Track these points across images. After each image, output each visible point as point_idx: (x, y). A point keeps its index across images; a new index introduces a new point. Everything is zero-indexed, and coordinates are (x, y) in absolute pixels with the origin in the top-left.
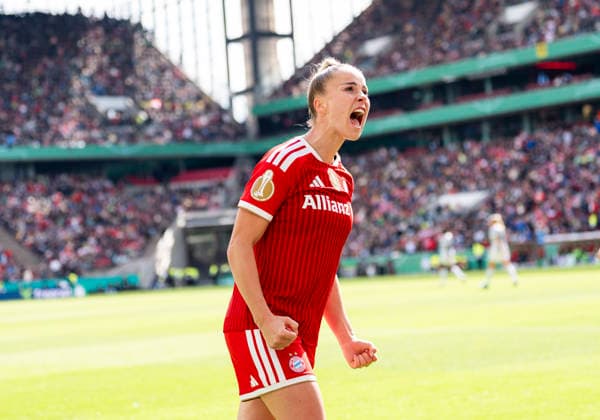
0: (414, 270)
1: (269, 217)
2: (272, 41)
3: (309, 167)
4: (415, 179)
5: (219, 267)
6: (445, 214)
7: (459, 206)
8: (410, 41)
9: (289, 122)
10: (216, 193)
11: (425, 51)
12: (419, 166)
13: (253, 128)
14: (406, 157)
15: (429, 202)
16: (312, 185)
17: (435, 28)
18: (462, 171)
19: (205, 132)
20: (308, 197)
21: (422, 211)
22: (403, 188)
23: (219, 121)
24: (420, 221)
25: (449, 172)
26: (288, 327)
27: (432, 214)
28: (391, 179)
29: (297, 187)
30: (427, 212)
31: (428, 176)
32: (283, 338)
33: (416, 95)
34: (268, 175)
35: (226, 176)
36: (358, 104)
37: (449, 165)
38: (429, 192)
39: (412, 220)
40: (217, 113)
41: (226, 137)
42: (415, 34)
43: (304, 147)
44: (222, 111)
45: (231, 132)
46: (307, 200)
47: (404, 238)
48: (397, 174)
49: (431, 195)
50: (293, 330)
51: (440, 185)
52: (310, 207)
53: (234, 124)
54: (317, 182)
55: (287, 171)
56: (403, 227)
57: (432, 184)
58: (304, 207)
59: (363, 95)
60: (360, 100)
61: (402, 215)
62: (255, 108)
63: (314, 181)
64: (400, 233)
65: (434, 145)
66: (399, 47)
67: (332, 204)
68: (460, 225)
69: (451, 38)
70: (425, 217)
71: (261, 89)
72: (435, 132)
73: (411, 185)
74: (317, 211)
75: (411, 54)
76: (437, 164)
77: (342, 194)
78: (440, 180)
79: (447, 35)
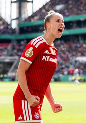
0: (66, 80)
1: (31, 63)
2: (26, 3)
3: (44, 47)
4: (69, 51)
5: (3, 75)
6: (78, 63)
7: (82, 61)
8: (70, 6)
9: (30, 30)
10: (4, 51)
11: (75, 10)
12: (70, 47)
13: (17, 31)
14: (66, 44)
15: (73, 59)
16: (45, 53)
17: (79, 3)
18: (84, 50)
19: (2, 31)
20: (44, 57)
21: (70, 61)
22: (65, 54)
23: (7, 28)
24: (69, 65)
25: (80, 49)
26: (37, 99)
27: (74, 63)
28: (61, 51)
29: (40, 53)
30: (72, 62)
31: (73, 50)
32: (35, 103)
33: (71, 24)
34: (31, 49)
35: (8, 46)
36: (60, 26)
37: (80, 47)
38: (73, 55)
39: (67, 64)
40: (7, 25)
41: (9, 33)
42: (72, 5)
43: (43, 40)
44: (8, 25)
45: (10, 32)
46: (43, 58)
47: (64, 70)
48: (63, 49)
49: (74, 57)
50: (38, 100)
51: (77, 54)
52: (44, 60)
53: (12, 29)
54: (47, 52)
55: (37, 47)
56: (64, 66)
57: (74, 53)
58: (43, 60)
59: (62, 23)
60: (61, 25)
61: (64, 62)
62: (19, 25)
63: (46, 51)
64: (63, 68)
65: (76, 41)
66: (67, 8)
67: (51, 59)
68: (82, 67)
69: (84, 7)
70: (71, 64)
71: (21, 18)
72: (76, 36)
73: (67, 53)
74: (46, 61)
75: (70, 11)
76: (76, 47)
77: (54, 56)
78: (77, 52)
79: (82, 5)
